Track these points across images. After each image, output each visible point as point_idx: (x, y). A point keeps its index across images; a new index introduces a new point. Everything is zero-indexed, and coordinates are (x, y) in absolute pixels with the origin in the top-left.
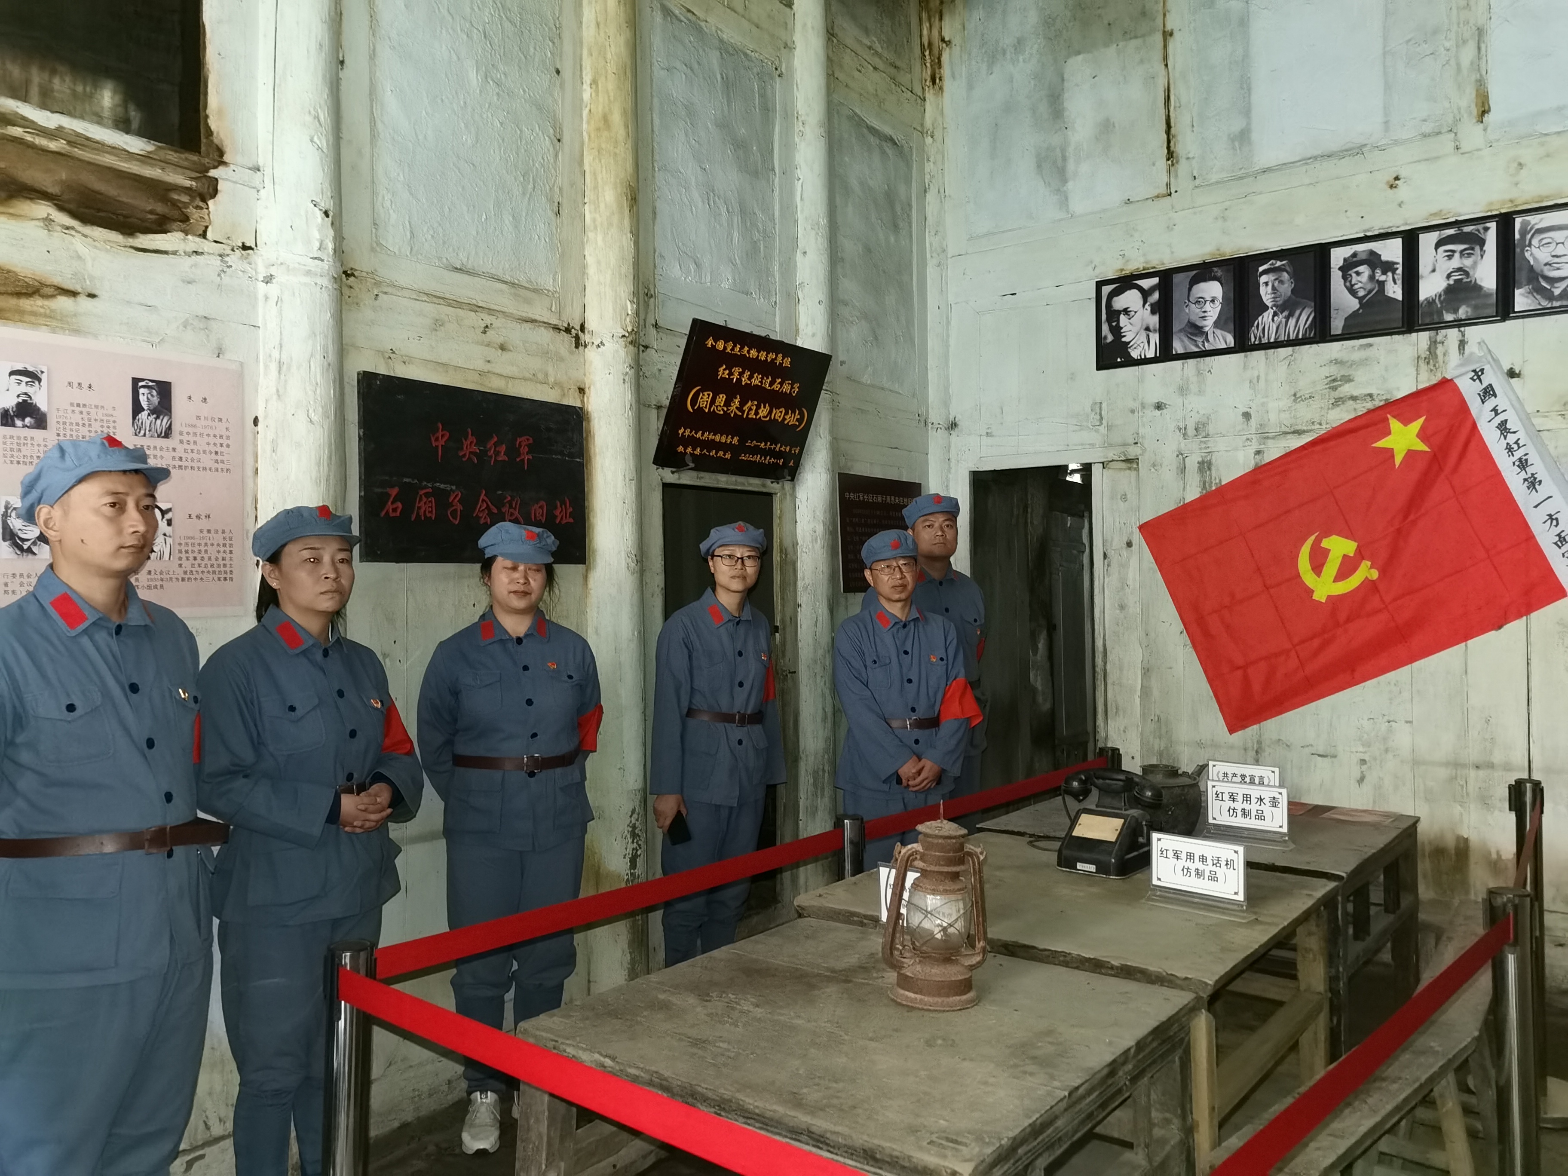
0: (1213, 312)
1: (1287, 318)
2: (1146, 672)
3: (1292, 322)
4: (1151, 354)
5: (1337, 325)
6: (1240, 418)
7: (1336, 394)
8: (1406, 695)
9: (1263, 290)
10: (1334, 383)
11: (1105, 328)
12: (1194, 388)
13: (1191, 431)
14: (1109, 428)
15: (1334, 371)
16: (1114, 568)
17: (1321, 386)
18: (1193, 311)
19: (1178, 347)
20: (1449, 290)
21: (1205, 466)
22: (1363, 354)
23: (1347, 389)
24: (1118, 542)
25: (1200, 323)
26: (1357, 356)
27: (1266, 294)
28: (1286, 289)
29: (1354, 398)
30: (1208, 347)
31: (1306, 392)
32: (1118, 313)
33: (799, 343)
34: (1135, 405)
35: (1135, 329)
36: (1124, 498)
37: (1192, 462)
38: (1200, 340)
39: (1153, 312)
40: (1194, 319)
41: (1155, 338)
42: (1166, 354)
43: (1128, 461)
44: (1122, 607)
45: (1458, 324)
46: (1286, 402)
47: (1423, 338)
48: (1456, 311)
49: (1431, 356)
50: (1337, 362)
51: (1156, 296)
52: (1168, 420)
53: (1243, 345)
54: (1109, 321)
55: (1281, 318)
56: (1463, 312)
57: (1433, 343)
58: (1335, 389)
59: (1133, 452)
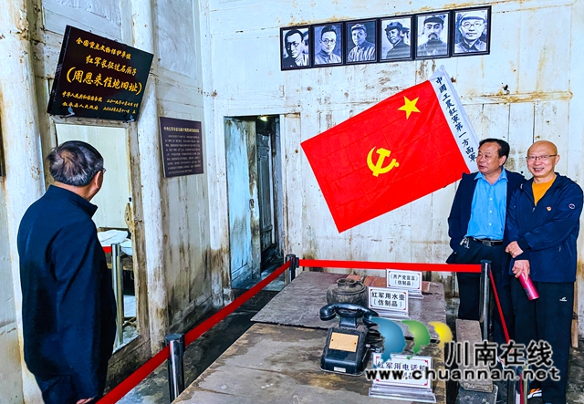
0: (332, 46)
1: (364, 51)
2: (305, 207)
3: (366, 52)
4: (305, 64)
5: (384, 56)
6: (344, 96)
7: (383, 86)
8: (409, 215)
9: (353, 37)
10: (382, 81)
11: (285, 50)
12: (324, 81)
13: (323, 101)
14: (287, 98)
15: (382, 75)
16: (290, 162)
17: (377, 82)
18: (324, 46)
19: (317, 61)
20: (429, 43)
21: (329, 117)
22: (394, 69)
23: (387, 84)
24: (292, 151)
25: (327, 51)
26: (392, 69)
27: (354, 39)
28: (363, 37)
29: (391, 88)
30: (330, 62)
31: (371, 85)
32: (291, 44)
33: (135, 47)
34: (299, 88)
35: (298, 52)
36: (294, 131)
37: (323, 116)
38: (327, 59)
39: (306, 44)
40: (324, 49)
41: (307, 56)
42: (312, 65)
43: (296, 114)
44: (294, 180)
45: (433, 58)
46: (363, 89)
47: (419, 63)
48: (432, 52)
49: (421, 71)
50: (383, 72)
51: (307, 37)
52: (313, 95)
53: (345, 63)
54: (286, 47)
55: (361, 51)
56: (435, 52)
57: (422, 65)
58: (382, 84)
59: (298, 110)
